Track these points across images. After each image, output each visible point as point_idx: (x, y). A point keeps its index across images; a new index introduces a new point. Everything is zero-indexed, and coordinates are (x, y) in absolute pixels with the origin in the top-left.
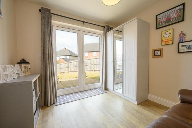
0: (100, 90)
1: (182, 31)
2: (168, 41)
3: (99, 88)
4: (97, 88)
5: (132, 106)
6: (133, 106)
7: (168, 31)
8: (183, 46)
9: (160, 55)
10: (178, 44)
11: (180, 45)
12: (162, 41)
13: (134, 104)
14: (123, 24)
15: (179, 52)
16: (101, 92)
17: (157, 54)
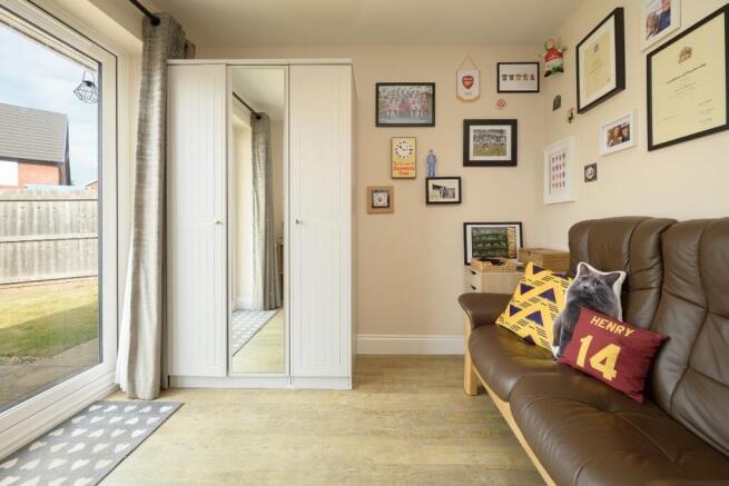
0: (119, 412)
1: (431, 151)
2: (406, 169)
3: (96, 403)
4: (84, 411)
5: (344, 401)
6: (345, 403)
7: (407, 140)
8: (435, 187)
9: (388, 206)
10: (427, 179)
11: (431, 183)
12: (392, 167)
13: (342, 393)
14: (292, 61)
15: (428, 203)
16: (141, 424)
17: (381, 204)
